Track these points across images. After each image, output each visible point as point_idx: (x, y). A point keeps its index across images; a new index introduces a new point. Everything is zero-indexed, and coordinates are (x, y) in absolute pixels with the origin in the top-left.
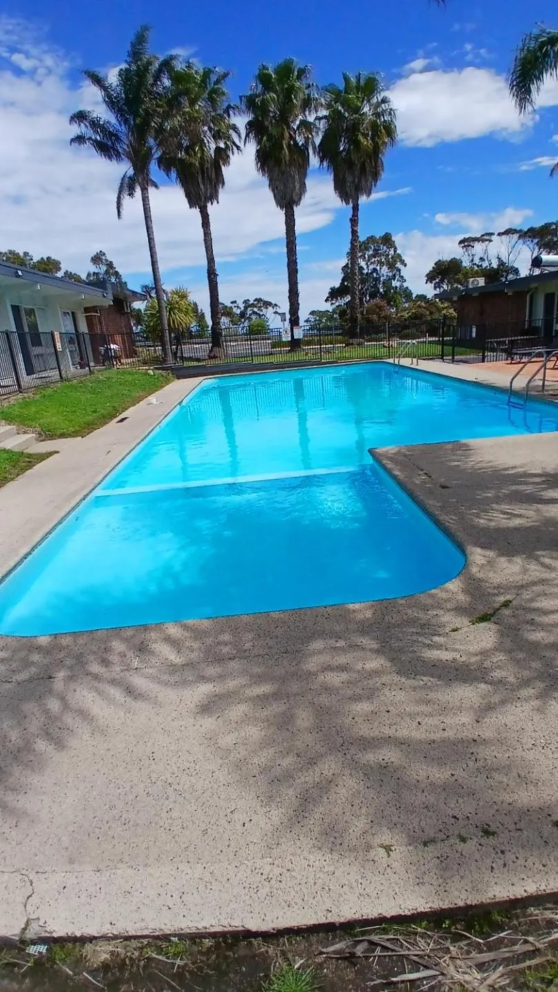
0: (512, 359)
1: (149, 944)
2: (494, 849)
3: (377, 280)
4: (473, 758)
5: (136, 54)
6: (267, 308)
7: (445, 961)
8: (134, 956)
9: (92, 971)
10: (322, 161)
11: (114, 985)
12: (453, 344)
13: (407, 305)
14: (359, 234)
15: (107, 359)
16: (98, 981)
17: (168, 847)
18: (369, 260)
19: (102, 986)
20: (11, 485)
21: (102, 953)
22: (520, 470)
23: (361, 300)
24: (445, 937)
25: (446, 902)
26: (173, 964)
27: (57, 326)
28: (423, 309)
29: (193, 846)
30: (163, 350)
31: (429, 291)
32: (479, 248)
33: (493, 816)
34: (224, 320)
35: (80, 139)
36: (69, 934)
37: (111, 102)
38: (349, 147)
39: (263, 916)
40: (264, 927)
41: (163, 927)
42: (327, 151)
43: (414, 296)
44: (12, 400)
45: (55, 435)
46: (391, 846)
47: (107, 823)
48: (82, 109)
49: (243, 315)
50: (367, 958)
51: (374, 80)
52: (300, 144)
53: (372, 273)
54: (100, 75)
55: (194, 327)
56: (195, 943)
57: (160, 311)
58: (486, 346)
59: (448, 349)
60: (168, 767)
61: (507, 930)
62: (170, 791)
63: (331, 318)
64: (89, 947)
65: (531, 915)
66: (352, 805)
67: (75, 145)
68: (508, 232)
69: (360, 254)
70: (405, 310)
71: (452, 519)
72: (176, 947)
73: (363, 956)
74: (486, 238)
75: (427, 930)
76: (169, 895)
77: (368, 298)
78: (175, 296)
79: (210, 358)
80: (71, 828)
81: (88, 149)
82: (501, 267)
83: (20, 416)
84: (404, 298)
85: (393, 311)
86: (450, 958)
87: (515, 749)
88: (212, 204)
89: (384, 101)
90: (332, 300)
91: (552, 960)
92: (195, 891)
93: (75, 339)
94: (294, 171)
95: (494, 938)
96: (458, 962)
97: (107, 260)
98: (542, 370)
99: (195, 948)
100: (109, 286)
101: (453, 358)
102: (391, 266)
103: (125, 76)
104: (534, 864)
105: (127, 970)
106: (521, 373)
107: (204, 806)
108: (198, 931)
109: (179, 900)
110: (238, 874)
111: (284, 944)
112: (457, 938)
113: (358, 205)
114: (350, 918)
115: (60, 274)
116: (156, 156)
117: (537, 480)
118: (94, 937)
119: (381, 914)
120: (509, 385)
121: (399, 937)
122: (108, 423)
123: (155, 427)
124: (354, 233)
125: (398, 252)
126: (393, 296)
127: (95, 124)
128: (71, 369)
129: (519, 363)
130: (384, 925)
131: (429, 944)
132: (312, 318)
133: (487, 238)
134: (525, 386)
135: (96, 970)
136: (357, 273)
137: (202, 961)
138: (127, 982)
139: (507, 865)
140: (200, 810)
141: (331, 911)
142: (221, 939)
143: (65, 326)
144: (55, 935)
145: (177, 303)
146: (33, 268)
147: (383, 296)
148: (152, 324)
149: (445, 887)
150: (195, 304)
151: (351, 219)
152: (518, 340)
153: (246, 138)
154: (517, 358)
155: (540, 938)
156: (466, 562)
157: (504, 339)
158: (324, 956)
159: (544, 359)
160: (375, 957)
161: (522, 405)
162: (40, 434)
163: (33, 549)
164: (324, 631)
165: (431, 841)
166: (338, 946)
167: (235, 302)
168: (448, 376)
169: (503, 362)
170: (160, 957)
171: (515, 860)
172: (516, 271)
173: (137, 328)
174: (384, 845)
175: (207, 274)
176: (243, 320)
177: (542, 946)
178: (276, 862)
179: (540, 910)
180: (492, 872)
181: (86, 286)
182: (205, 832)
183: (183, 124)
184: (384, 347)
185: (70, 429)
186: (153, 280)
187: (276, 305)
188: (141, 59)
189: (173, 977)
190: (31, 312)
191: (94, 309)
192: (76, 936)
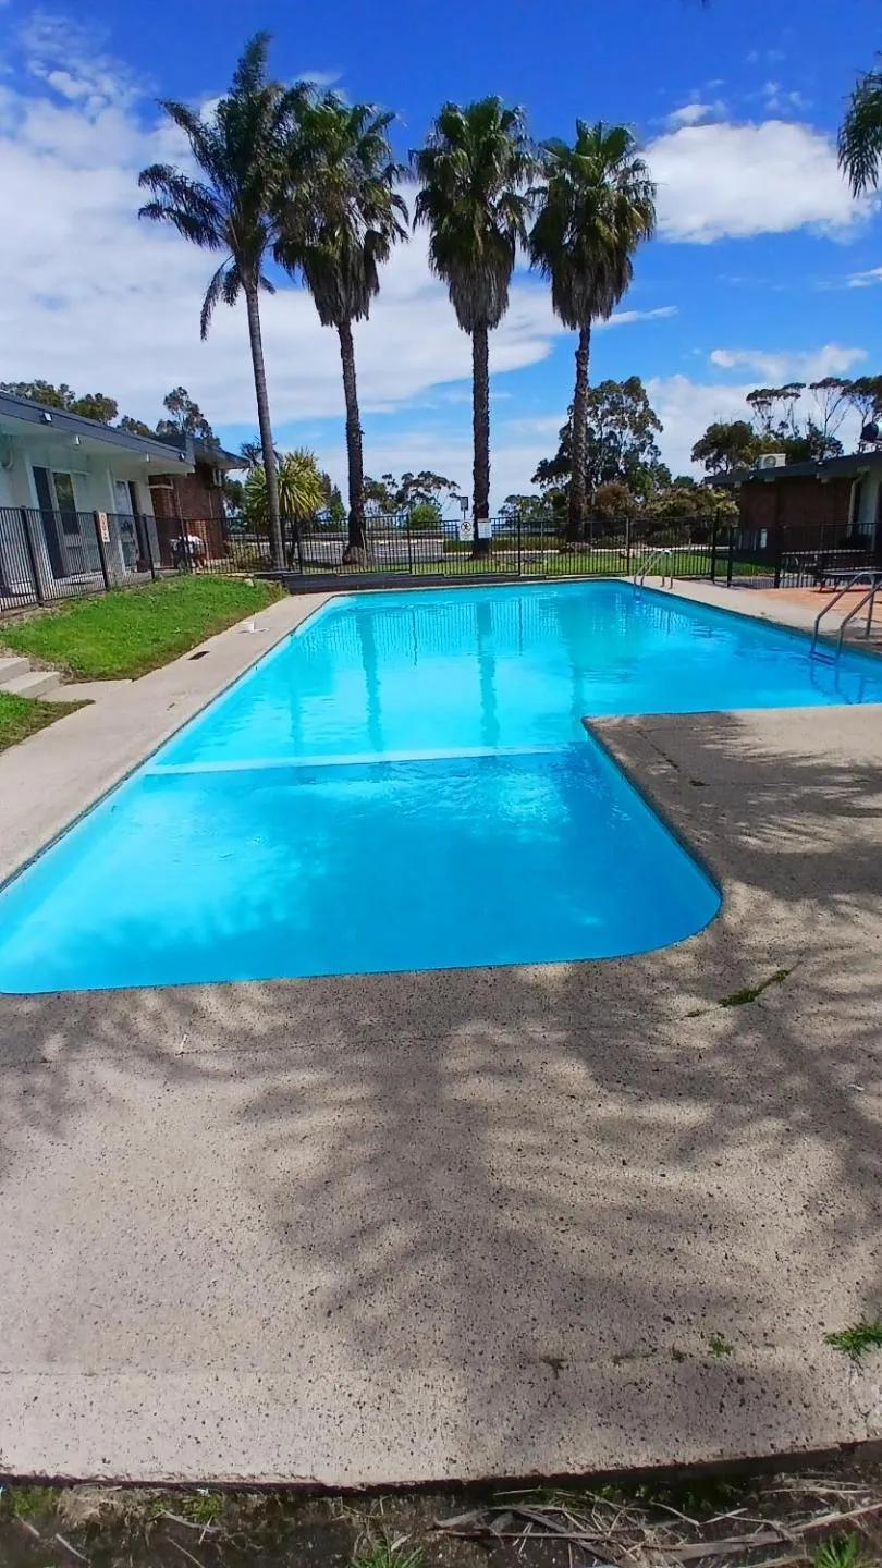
0: (823, 585)
1: (163, 1497)
2: (727, 1374)
3: (616, 451)
4: (706, 1224)
5: (246, 79)
6: (440, 488)
7: (634, 1552)
8: (137, 1514)
9: (72, 1533)
10: (534, 260)
11: (103, 1557)
12: (730, 557)
13: (661, 492)
14: (589, 377)
15: (180, 558)
16: (78, 1549)
17: (205, 1344)
18: (602, 419)
19: (83, 1557)
20: (13, 750)
21: (88, 1506)
22: (821, 761)
23: (588, 480)
24: (638, 1512)
25: (644, 1457)
26: (198, 1531)
27: (104, 503)
28: (686, 500)
29: (245, 1344)
30: (271, 547)
31: (698, 472)
32: (778, 407)
33: (731, 1320)
34: (371, 505)
35: (153, 210)
36: (38, 1473)
37: (205, 155)
38: (580, 238)
39: (346, 1463)
40: (347, 1481)
41: (185, 1471)
42: (542, 244)
43: (673, 479)
44: (27, 616)
45: (91, 675)
46: (562, 1360)
47: (112, 1300)
48: (158, 163)
49: (401, 497)
50: (509, 1540)
51: (623, 132)
52: (502, 230)
53: (607, 439)
54: (189, 110)
55: (323, 512)
56: (235, 1500)
57: (268, 487)
58: (782, 562)
59: (722, 565)
60: (217, 1214)
61: (739, 1508)
62: (216, 1252)
63: (540, 509)
64: (67, 1496)
65: (780, 1485)
66: (506, 1291)
67: (147, 219)
68: (826, 384)
69: (590, 409)
70: (657, 500)
71: (704, 835)
72: (205, 1504)
73: (503, 1537)
74: (791, 390)
75: (611, 1501)
76: (199, 1420)
77: (600, 479)
78: (293, 463)
79: (346, 563)
80: (54, 1304)
81: (165, 226)
82: (814, 439)
83: (37, 643)
84: (657, 480)
85: (638, 501)
86: (643, 1547)
87: (774, 1214)
88: (358, 320)
89: (637, 167)
90: (543, 479)
91: (808, 1560)
92: (241, 1419)
93: (133, 525)
94: (490, 273)
95: (718, 1519)
96: (656, 1555)
97: (189, 402)
98: (867, 604)
99: (236, 1508)
100: (189, 444)
101: (729, 579)
102: (639, 430)
103: (229, 114)
104: (790, 1402)
105: (125, 1534)
106: (834, 607)
107: (268, 1281)
108: (241, 1481)
109: (215, 1430)
110: (311, 1394)
111: (378, 1510)
112: (656, 1516)
113: (588, 330)
114: (485, 1474)
115: (115, 422)
116: (273, 241)
117: (847, 779)
118: (76, 1479)
119: (535, 1471)
120: (813, 625)
121: (563, 1509)
122: (175, 659)
123: (249, 668)
124: (581, 375)
125: (650, 407)
126: (638, 476)
127: (178, 188)
128: (124, 573)
129: (834, 591)
130: (539, 1489)
131: (611, 1523)
132: (510, 507)
133: (794, 391)
134: (838, 628)
135: (77, 1531)
136: (584, 439)
137: (245, 1529)
138: (124, 1553)
139: (747, 1402)
140: (261, 1287)
141: (455, 1462)
142: (277, 1496)
143: (118, 504)
144: (15, 1473)
145: (296, 474)
146: (73, 411)
147: (624, 477)
148: (255, 505)
149: (642, 1432)
150: (326, 478)
151: (577, 354)
152: (833, 554)
153: (415, 220)
154: (830, 584)
155: (791, 1524)
156: (721, 905)
157: (812, 553)
158: (442, 1532)
159: (870, 587)
160: (522, 1538)
161: (832, 659)
162: (66, 672)
163: (37, 855)
164: (485, 1007)
165: (627, 1356)
166: (463, 1519)
167: (390, 476)
168: (718, 608)
169: (809, 588)
170: (179, 1519)
171: (760, 1394)
172: (837, 446)
173: (233, 511)
174: (551, 1358)
175: (345, 431)
176: (400, 505)
177: (794, 1536)
178: (374, 1377)
179: (795, 1477)
180: (721, 1412)
181: (154, 442)
182: (266, 1322)
183: (317, 192)
184: (621, 556)
185: (115, 666)
186: (259, 437)
187: (454, 484)
188: (253, 87)
189: (197, 1550)
190: (64, 480)
191: (165, 478)
192: (47, 1478)
